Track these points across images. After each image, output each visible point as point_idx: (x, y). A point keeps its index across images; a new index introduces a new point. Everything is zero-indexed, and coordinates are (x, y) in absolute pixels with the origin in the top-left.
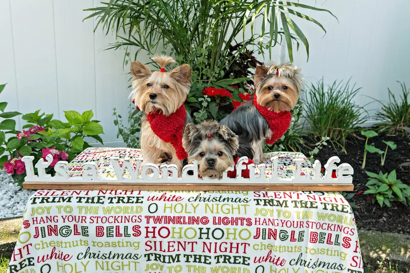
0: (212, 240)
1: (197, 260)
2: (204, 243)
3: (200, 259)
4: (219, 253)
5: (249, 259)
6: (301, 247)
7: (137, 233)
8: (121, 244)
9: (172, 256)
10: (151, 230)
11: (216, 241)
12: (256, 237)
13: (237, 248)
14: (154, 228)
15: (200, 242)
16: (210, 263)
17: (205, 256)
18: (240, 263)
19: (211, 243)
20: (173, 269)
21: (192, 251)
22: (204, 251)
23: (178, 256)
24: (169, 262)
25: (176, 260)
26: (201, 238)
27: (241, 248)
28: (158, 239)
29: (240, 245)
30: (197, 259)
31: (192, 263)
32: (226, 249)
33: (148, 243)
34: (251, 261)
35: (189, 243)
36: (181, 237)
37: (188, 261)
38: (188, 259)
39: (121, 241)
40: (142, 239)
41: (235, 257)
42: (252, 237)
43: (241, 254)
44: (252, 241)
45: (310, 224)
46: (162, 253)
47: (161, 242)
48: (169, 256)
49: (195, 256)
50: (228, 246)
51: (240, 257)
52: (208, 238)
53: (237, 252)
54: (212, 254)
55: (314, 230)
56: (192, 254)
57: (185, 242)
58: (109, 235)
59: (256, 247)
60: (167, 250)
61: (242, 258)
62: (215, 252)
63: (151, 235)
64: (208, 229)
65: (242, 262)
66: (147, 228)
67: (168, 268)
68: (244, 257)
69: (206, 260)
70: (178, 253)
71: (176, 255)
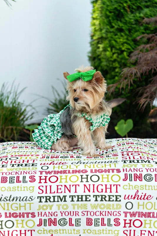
0: (90, 182)
1: (80, 200)
2: (85, 185)
3: (82, 198)
4: (96, 193)
5: (120, 196)
7: (33, 179)
8: (19, 189)
9: (60, 197)
11: (94, 183)
12: (125, 180)
13: (111, 188)
15: (82, 185)
16: (90, 200)
17: (86, 196)
18: (113, 201)
19: (90, 185)
20: (61, 207)
21: (76, 192)
22: (85, 192)
23: (65, 197)
24: (58, 201)
25: (63, 200)
26: (82, 181)
27: (114, 189)
28: (49, 183)
29: (112, 186)
30: (80, 198)
31: (76, 202)
32: (102, 190)
33: (41, 188)
34: (122, 198)
35: (73, 185)
36: (66, 182)
37: (72, 201)
38: (72, 199)
39: (20, 186)
40: (36, 184)
41: (109, 196)
42: (122, 180)
43: (114, 193)
44: (122, 183)
46: (51, 195)
47: (51, 186)
48: (58, 196)
49: (78, 196)
50: (104, 188)
51: (113, 196)
52: (87, 181)
53: (111, 192)
54: (92, 194)
56: (76, 194)
57: (70, 185)
58: (11, 182)
59: (125, 187)
60: (56, 192)
61: (115, 197)
62: (94, 192)
63: (43, 181)
64: (87, 176)
65: (115, 200)
67: (57, 205)
68: (116, 196)
69: (86, 198)
70: (65, 194)
71: (63, 196)
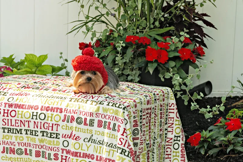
0: (39, 120)
2: (35, 122)
3: (32, 133)
4: (43, 130)
5: (59, 134)
6: (92, 130)
9: (17, 129)
10: (6, 111)
11: (41, 121)
12: (64, 121)
13: (52, 127)
14: (8, 110)
15: (32, 121)
16: (38, 136)
17: (35, 131)
18: (54, 138)
19: (38, 122)
20: (18, 138)
21: (29, 127)
22: (34, 128)
23: (21, 130)
24: (16, 133)
25: (20, 132)
26: (32, 118)
27: (55, 127)
28: (10, 118)
29: (54, 125)
31: (29, 135)
32: (47, 127)
33: (4, 120)
34: (60, 137)
35: (26, 121)
36: (22, 117)
37: (26, 134)
38: (27, 132)
40: (1, 117)
41: (51, 133)
42: (61, 120)
43: (55, 131)
44: (61, 123)
45: (98, 115)
46: (12, 127)
47: (11, 120)
49: (30, 130)
51: (54, 134)
52: (36, 119)
53: (52, 130)
54: (39, 130)
55: (100, 119)
57: (24, 121)
59: (63, 127)
60: (14, 125)
61: (55, 134)
62: (41, 128)
63: (6, 115)
64: (37, 113)
65: (55, 137)
66: (4, 110)
67: (15, 136)
68: (57, 134)
69: (35, 133)
70: (21, 128)
71: (20, 129)
